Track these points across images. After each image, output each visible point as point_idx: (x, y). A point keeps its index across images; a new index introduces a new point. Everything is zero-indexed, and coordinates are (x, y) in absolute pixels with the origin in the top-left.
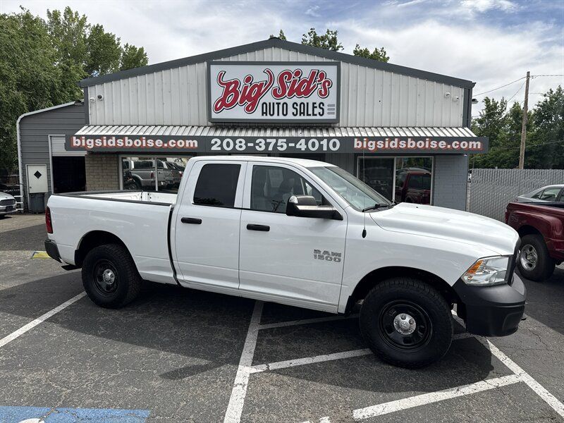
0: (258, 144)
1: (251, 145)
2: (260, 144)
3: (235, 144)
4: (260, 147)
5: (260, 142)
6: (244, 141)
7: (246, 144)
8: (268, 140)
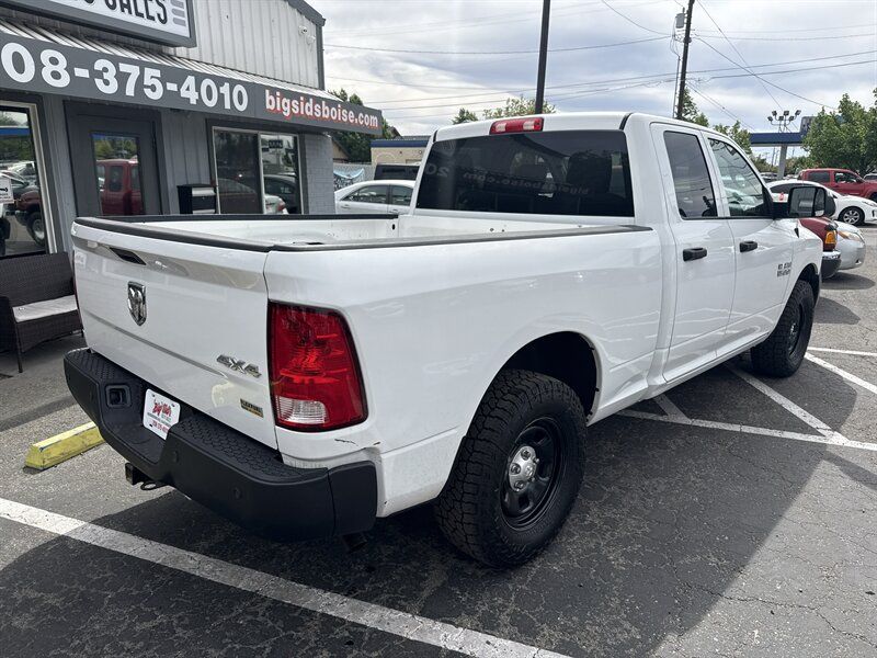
0: (99, 74)
1: (82, 73)
2: (106, 76)
3: (39, 66)
4: (107, 83)
5: (106, 70)
6: (63, 61)
7: (70, 69)
8: (124, 68)
